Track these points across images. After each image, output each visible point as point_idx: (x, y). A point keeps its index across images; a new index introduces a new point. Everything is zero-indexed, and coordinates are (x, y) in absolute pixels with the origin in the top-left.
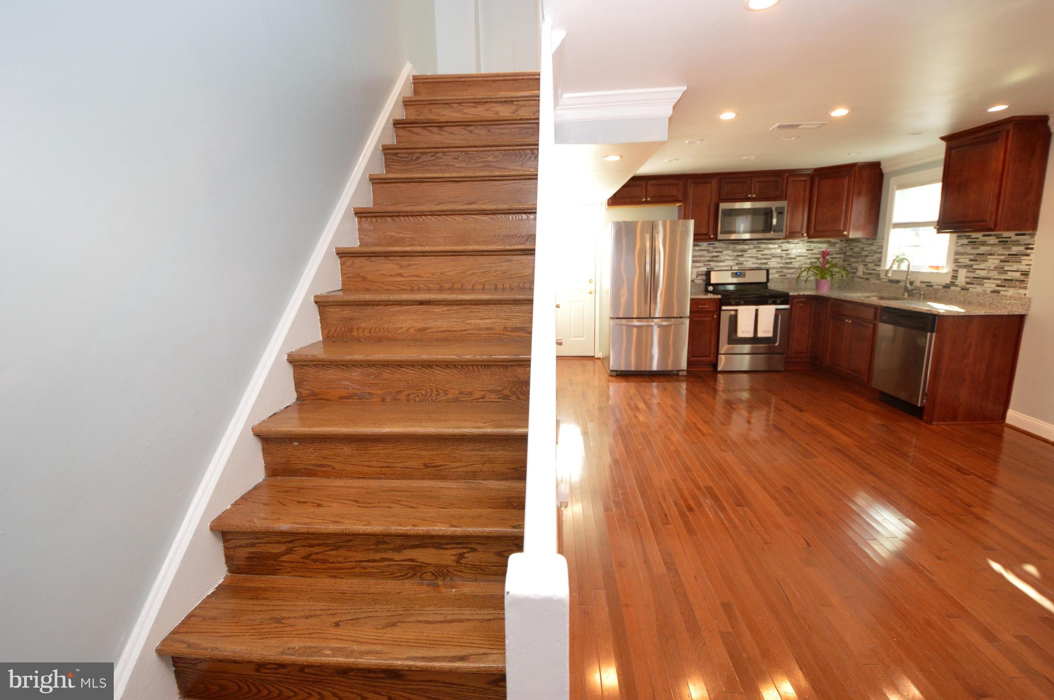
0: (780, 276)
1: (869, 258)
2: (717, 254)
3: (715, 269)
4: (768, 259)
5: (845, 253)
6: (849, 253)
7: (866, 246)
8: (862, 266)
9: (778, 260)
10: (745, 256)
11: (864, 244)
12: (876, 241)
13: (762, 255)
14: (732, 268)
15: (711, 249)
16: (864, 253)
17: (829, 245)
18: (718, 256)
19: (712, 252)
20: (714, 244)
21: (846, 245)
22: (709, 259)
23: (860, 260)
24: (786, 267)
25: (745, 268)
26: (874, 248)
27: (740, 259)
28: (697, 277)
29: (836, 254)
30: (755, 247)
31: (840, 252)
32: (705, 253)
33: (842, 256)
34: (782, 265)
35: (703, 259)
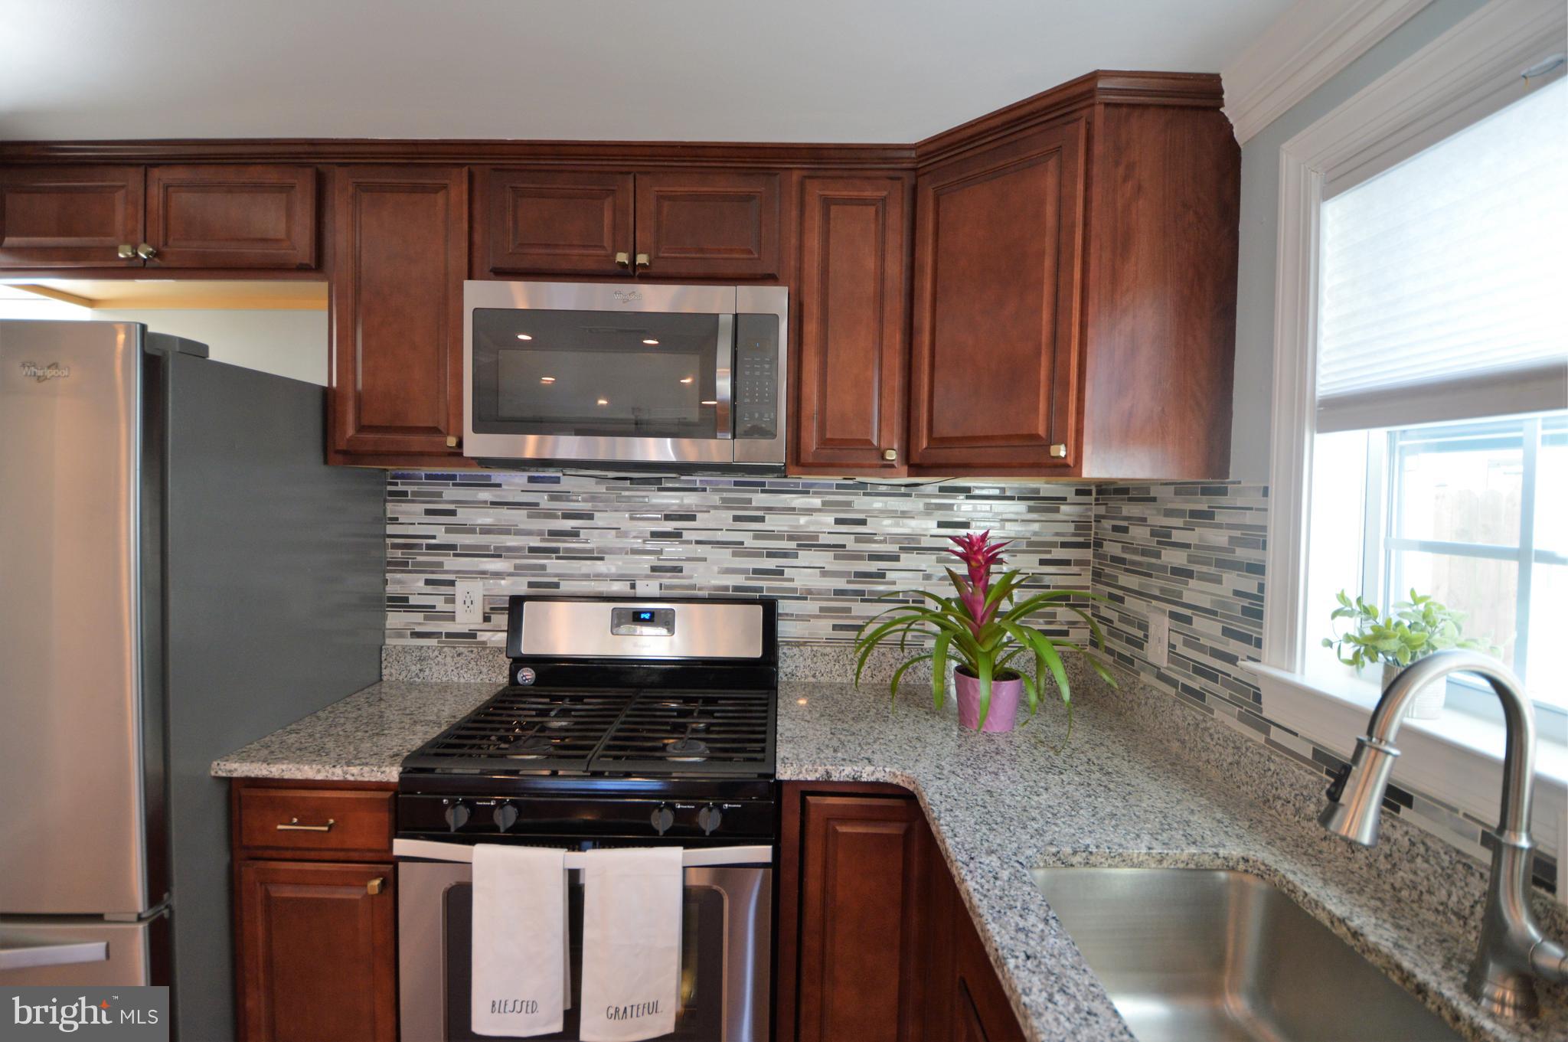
0: (835, 627)
1: (1192, 583)
2: (569, 524)
3: (566, 587)
4: (785, 555)
5: (1098, 544)
6: (1112, 549)
7: (1178, 522)
8: (1167, 622)
9: (825, 559)
10: (686, 535)
11: (1169, 513)
12: (1222, 500)
13: (759, 535)
14: (633, 586)
15: (544, 501)
16: (1173, 558)
17: (1031, 510)
18: (574, 534)
19: (550, 515)
20: (557, 480)
21: (1102, 510)
22: (535, 542)
23: (1155, 585)
24: (861, 593)
25: (693, 587)
26: (1218, 538)
27: (672, 550)
28: (487, 619)
29: (1064, 545)
30: (727, 504)
31: (1081, 539)
32: (518, 517)
33: (1087, 554)
34: (841, 584)
35: (511, 541)
